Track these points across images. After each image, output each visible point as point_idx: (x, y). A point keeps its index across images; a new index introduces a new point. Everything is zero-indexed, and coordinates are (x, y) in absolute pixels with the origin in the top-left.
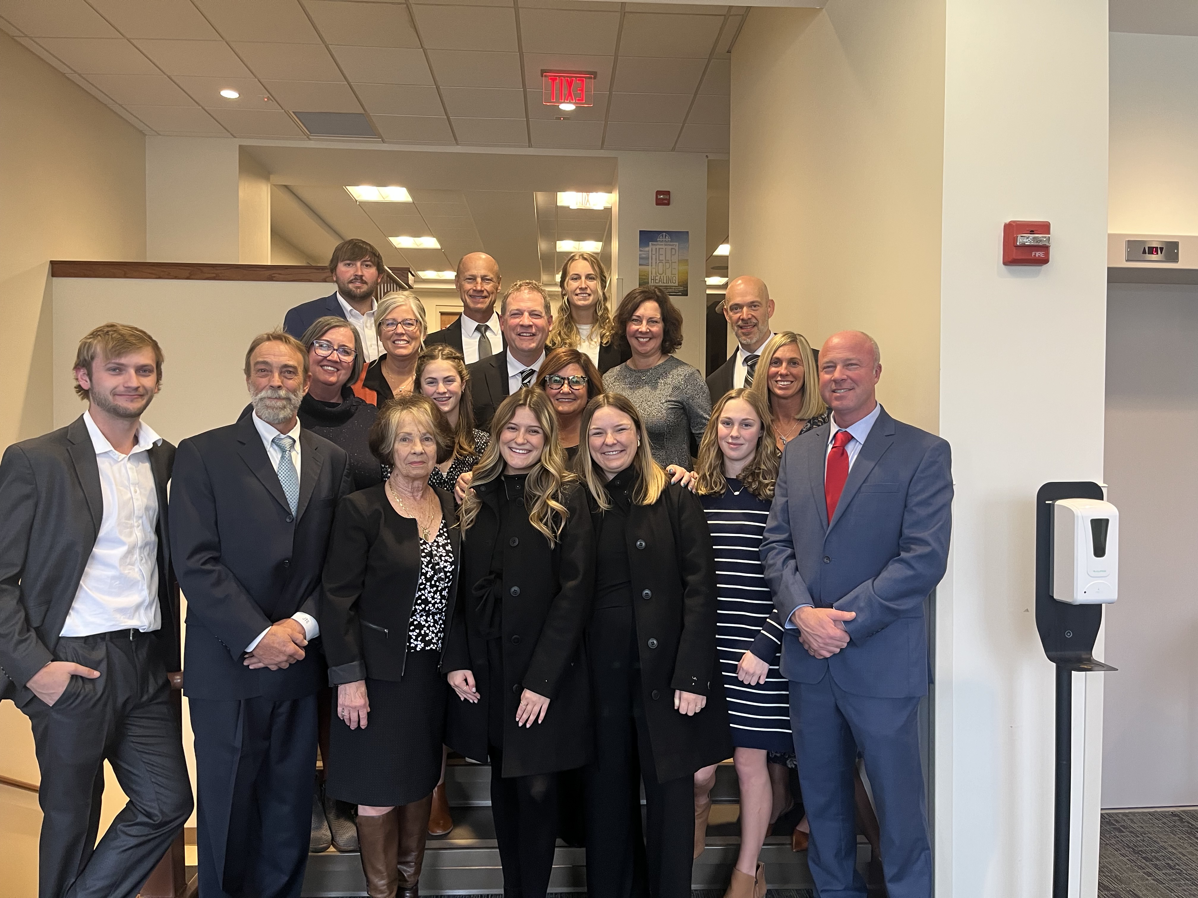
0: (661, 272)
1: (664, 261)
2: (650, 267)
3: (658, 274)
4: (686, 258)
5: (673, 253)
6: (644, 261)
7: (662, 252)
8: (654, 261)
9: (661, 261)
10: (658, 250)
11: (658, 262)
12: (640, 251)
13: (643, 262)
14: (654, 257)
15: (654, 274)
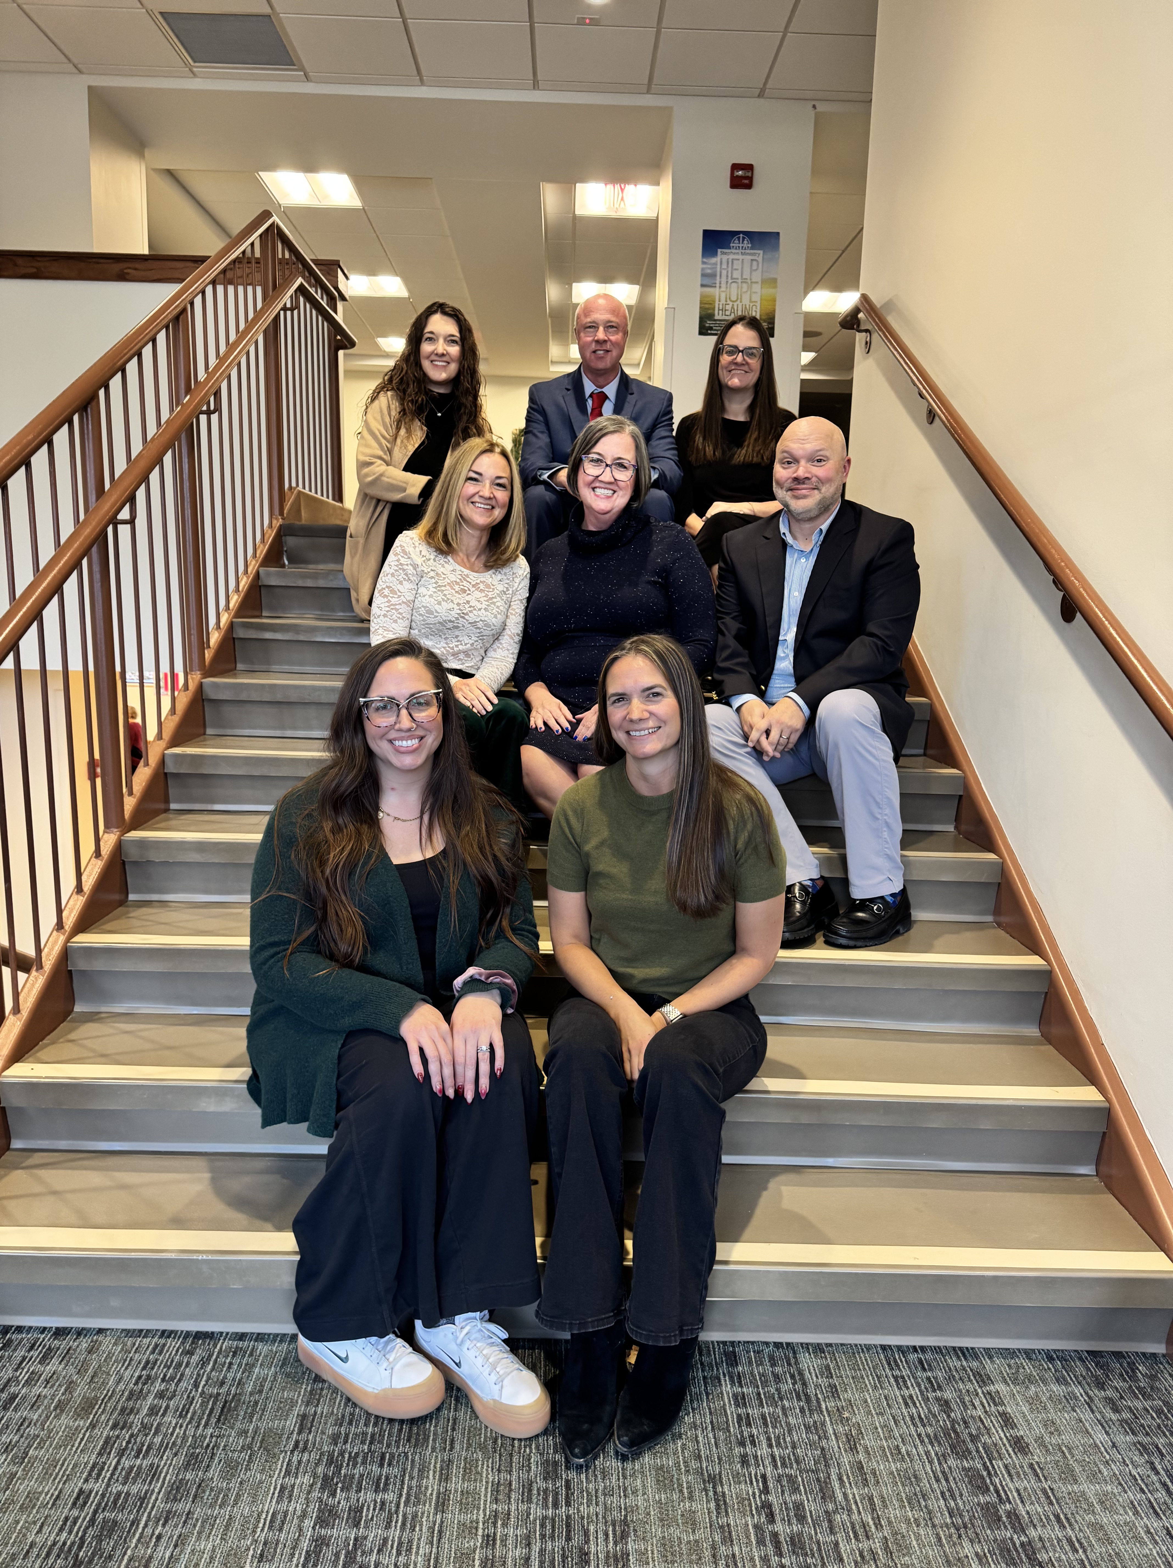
0: (734, 298)
1: (740, 281)
2: (718, 288)
3: (729, 302)
4: (772, 276)
5: (754, 267)
6: (708, 279)
7: (737, 265)
8: (724, 279)
9: (735, 281)
10: (730, 261)
11: (730, 281)
12: (703, 263)
13: (707, 281)
14: (724, 273)
15: (723, 301)
